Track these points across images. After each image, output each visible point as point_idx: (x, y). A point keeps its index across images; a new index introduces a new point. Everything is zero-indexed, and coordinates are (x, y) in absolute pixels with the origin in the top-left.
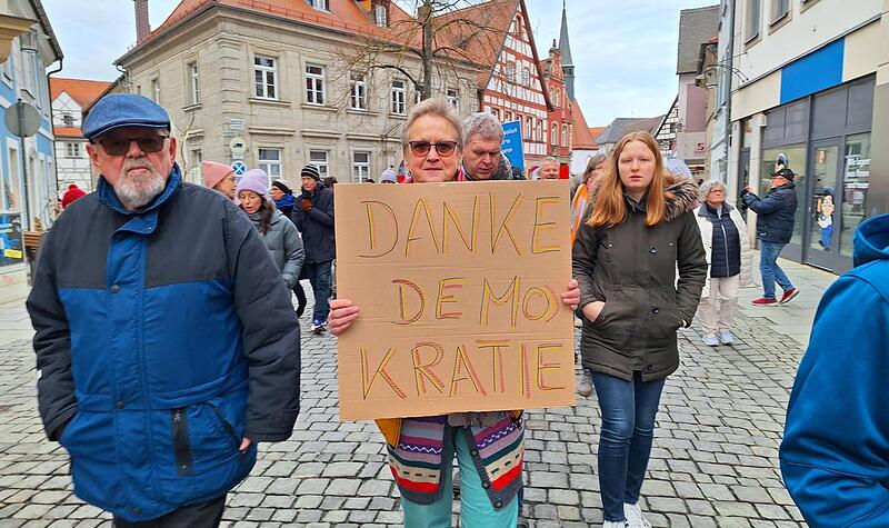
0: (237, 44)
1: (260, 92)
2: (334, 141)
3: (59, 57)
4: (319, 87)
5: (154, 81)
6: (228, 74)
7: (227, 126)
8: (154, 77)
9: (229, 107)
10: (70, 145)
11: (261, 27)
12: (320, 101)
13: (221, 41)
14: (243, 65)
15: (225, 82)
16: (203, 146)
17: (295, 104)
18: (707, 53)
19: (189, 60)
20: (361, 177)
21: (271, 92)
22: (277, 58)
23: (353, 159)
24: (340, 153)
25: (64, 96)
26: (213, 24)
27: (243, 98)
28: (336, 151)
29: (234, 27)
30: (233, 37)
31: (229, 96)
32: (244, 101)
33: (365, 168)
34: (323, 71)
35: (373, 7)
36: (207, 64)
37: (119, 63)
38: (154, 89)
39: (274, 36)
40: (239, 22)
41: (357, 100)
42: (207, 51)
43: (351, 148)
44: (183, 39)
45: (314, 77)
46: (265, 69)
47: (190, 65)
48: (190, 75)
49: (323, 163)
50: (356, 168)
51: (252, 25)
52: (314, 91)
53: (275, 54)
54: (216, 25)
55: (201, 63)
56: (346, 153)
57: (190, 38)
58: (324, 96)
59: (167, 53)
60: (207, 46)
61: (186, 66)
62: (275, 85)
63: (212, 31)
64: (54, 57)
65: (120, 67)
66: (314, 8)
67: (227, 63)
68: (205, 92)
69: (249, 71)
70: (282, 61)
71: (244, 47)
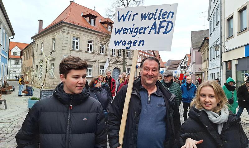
0: (68, 33)
1: (73, 47)
2: (94, 62)
3: (13, 34)
4: (91, 47)
5: (42, 43)
6: (64, 42)
7: (62, 57)
8: (42, 42)
9: (64, 51)
10: (16, 61)
11: (75, 29)
12: (91, 51)
13: (63, 32)
14: (69, 39)
15: (63, 44)
16: (54, 62)
17: (84, 51)
18: (205, 42)
19: (53, 37)
20: (101, 73)
21: (77, 47)
22: (79, 38)
23: (99, 68)
24: (96, 66)
25: (16, 47)
26: (61, 27)
27: (68, 49)
28: (95, 65)
29: (68, 29)
30: (67, 31)
31: (64, 48)
32: (69, 50)
33: (103, 71)
34: (93, 42)
35: (108, 26)
36: (58, 39)
37: (32, 38)
38: (41, 45)
39: (79, 32)
40: (69, 27)
41: (102, 51)
42: (58, 35)
43: (99, 64)
44: (52, 32)
45: (90, 44)
46: (75, 41)
47: (53, 39)
48: (53, 42)
49: (90, 69)
50: (100, 70)
51: (73, 28)
52: (89, 48)
53: (79, 37)
54: (62, 27)
55: (56, 38)
56: (98, 66)
57: (54, 31)
58: (92, 49)
59: (47, 35)
60: (59, 34)
61: (52, 39)
62: (78, 46)
63: (61, 29)
64: (12, 34)
65: (32, 39)
66: (91, 25)
67: (64, 38)
68: (57, 47)
69: (70, 41)
70: (81, 39)
71: (70, 34)
